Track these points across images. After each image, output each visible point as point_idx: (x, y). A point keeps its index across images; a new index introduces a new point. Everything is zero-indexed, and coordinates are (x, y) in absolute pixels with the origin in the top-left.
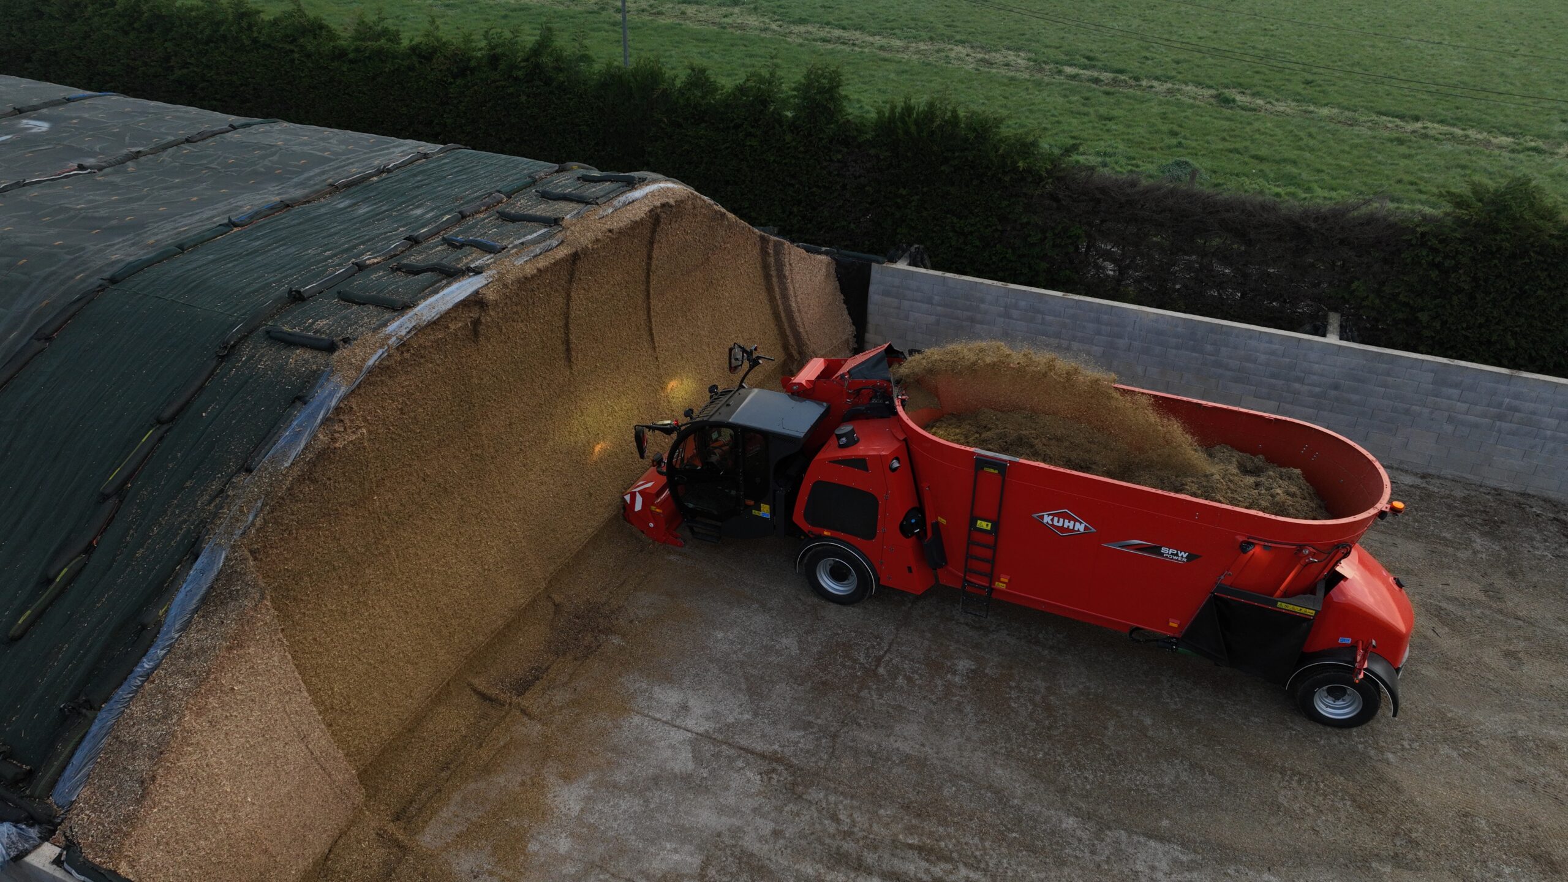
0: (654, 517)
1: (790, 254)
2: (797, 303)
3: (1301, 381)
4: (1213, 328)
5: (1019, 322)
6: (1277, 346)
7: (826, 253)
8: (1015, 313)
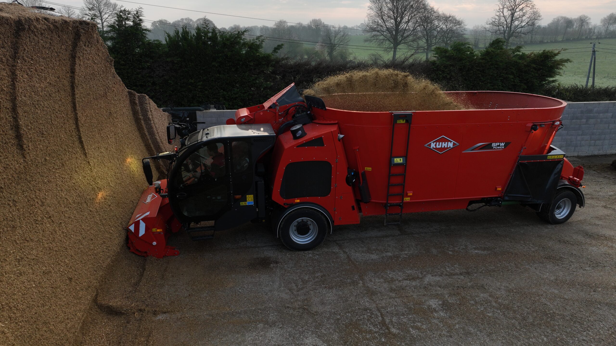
0: (156, 236)
1: (149, 104)
2: (159, 137)
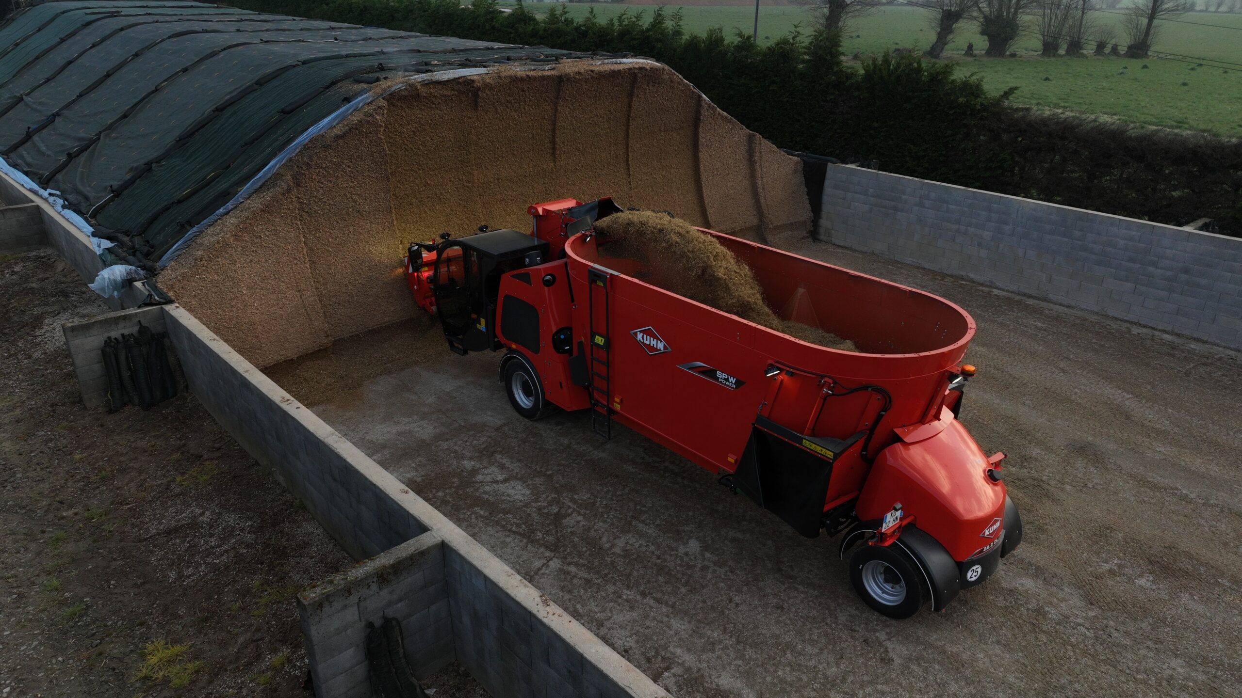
1: (761, 144)
2: (762, 182)
3: (1154, 264)
4: (1081, 217)
5: (930, 211)
6: (1134, 233)
7: (798, 156)
8: (927, 203)
